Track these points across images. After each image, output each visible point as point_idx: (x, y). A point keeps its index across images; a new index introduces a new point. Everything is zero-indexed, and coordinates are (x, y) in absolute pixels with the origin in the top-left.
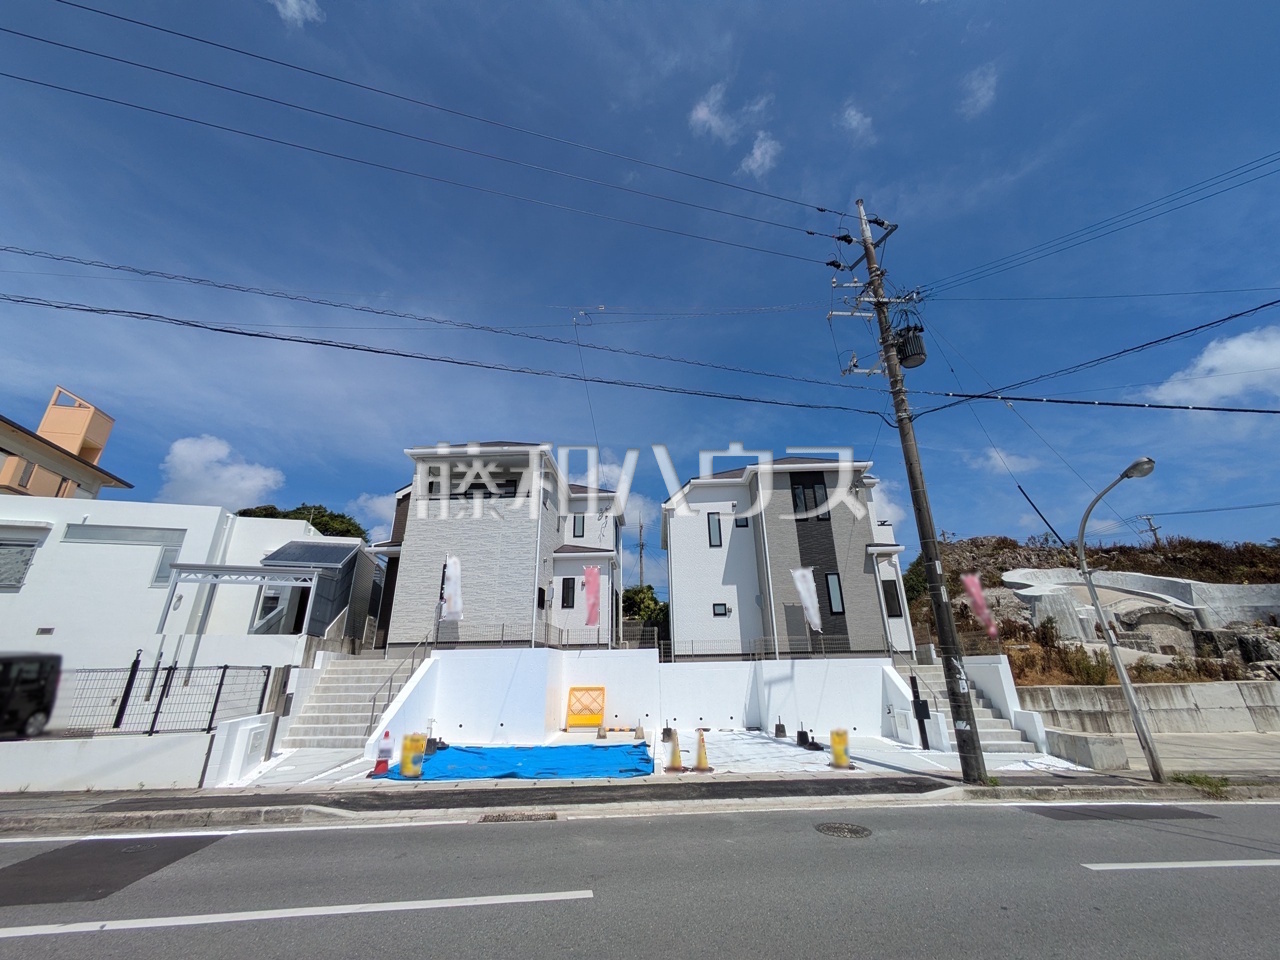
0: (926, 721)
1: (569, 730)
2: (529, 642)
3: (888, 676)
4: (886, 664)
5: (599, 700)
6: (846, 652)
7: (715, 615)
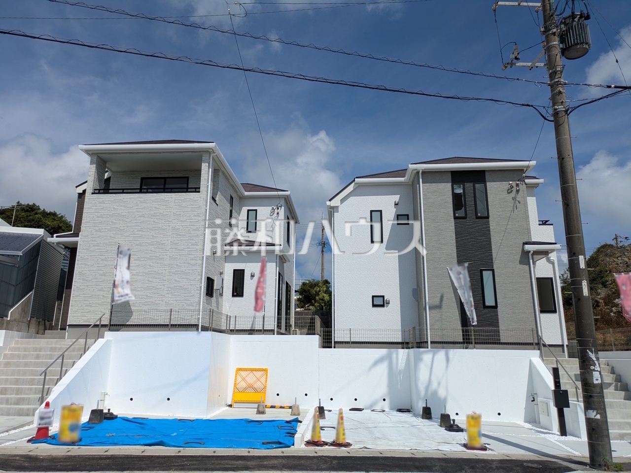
0: (565, 409)
1: (235, 405)
2: (196, 326)
3: (535, 367)
4: (534, 356)
5: (263, 380)
6: (495, 343)
7: (374, 306)
